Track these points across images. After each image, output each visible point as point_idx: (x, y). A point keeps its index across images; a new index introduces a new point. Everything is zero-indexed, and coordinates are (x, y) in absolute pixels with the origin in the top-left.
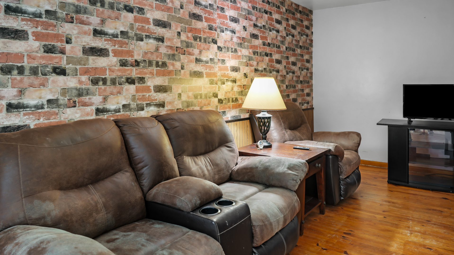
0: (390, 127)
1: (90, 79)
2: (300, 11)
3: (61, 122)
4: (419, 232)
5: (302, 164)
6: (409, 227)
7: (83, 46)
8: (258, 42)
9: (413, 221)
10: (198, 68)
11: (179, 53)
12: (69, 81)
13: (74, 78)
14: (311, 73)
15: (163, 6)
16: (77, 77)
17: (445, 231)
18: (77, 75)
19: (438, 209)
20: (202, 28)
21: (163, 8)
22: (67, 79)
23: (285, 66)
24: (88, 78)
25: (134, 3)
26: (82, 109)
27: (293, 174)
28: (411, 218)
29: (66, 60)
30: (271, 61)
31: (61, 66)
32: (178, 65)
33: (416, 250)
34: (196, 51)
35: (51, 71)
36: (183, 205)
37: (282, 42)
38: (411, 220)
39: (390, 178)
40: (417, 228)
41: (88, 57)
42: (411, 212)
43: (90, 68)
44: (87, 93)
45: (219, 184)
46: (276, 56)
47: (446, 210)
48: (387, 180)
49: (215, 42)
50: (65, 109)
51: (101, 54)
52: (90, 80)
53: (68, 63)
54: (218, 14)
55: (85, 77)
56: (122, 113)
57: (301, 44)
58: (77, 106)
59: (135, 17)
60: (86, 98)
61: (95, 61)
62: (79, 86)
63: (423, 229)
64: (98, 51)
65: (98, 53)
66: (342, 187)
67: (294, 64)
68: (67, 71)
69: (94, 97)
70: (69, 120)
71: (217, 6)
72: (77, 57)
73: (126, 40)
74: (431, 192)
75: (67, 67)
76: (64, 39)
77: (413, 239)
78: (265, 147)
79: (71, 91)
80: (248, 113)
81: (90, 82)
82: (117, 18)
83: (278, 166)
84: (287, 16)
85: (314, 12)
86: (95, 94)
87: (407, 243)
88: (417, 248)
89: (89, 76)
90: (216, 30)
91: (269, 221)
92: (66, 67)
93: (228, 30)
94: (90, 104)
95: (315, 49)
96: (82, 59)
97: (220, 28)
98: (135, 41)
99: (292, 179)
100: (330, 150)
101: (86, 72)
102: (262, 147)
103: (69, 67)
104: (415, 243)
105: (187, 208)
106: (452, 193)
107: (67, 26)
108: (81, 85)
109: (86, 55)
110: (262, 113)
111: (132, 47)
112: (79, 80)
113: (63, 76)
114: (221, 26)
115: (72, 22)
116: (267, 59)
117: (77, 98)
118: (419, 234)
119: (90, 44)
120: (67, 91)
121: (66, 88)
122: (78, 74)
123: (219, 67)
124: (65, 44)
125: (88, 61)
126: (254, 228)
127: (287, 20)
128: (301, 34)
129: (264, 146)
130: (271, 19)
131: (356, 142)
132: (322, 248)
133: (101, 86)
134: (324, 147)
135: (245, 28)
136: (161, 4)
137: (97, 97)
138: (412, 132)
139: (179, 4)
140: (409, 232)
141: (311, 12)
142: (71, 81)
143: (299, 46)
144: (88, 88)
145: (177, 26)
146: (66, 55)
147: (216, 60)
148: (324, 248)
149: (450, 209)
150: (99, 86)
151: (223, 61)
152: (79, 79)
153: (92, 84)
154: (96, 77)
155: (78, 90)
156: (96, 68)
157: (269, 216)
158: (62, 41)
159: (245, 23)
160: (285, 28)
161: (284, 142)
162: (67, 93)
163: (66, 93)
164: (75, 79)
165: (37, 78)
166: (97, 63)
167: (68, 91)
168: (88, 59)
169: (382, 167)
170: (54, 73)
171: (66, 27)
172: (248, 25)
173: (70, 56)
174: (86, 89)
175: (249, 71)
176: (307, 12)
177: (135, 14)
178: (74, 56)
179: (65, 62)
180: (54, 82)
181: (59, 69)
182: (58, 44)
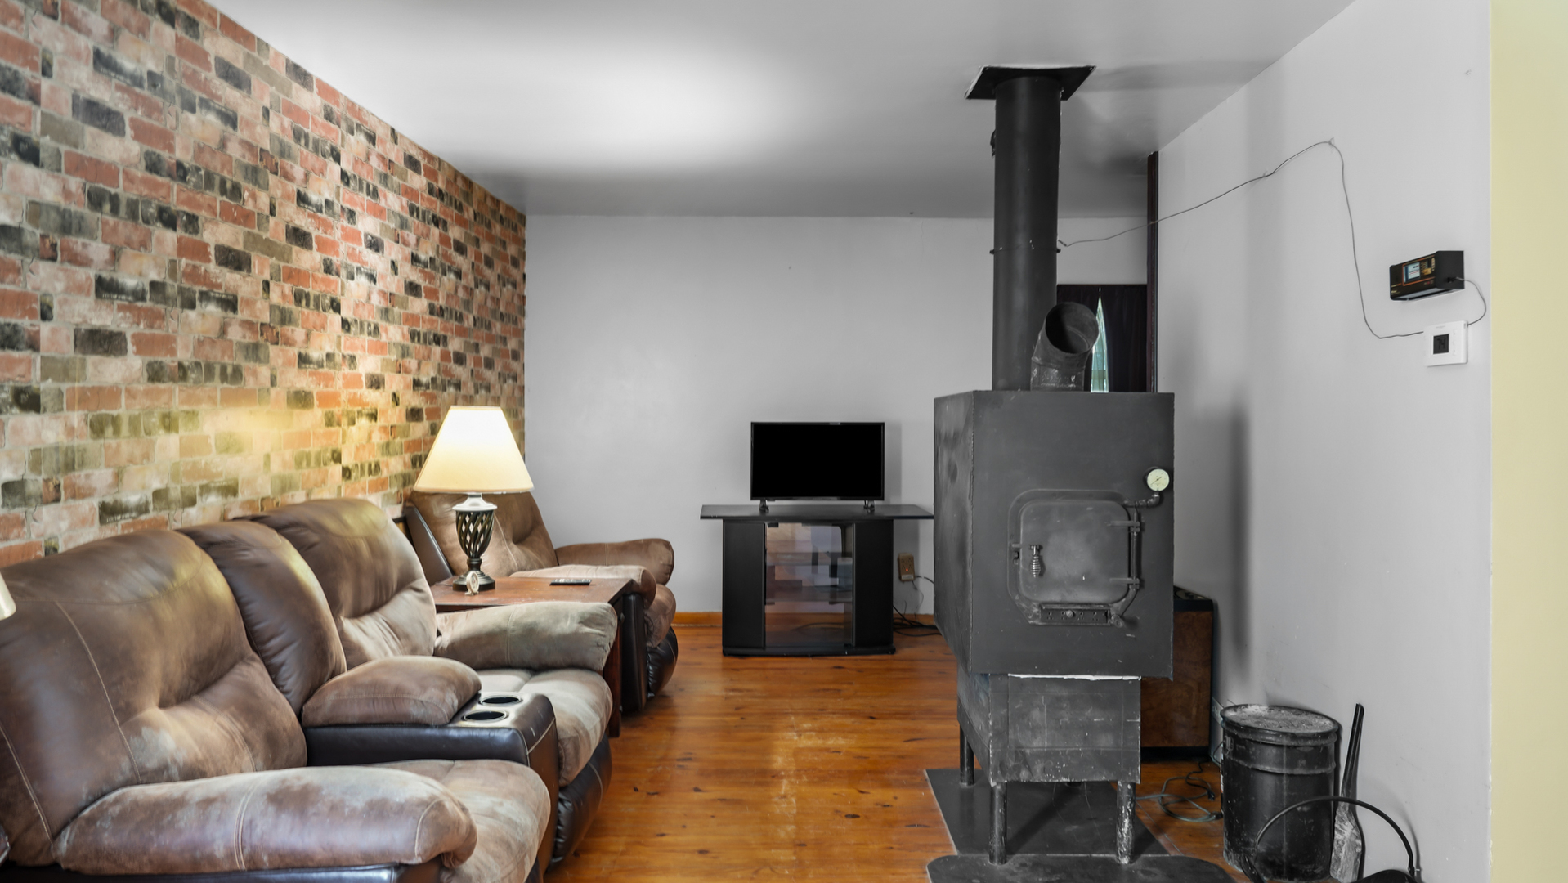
0: (727, 521)
1: (89, 420)
2: (501, 217)
4: (811, 730)
5: (607, 610)
6: (792, 727)
7: (75, 327)
8: (419, 305)
9: (796, 714)
10: (303, 381)
11: (267, 340)
12: (47, 428)
13: (55, 418)
14: (522, 389)
15: (236, 207)
16: (61, 416)
17: (853, 720)
18: (61, 410)
19: (832, 687)
20: (312, 268)
21: (235, 215)
22: (42, 421)
23: (472, 371)
24: (84, 417)
25: (177, 200)
26: (73, 506)
27: (596, 634)
28: (790, 711)
29: (41, 367)
30: (445, 356)
31: (29, 384)
32: (264, 372)
33: (816, 758)
34: (298, 334)
35: (10, 400)
36: (430, 712)
37: (467, 304)
38: (791, 713)
39: (726, 644)
40: (806, 726)
41: (85, 356)
42: (787, 701)
43: (89, 389)
44: (83, 461)
45: (477, 669)
46: (455, 345)
47: (845, 686)
48: (720, 650)
49: (336, 307)
50: (38, 507)
51: (111, 348)
52: (87, 422)
53: (44, 378)
54: (343, 229)
55: (78, 417)
56: (152, 514)
57: (502, 309)
58: (63, 498)
59: (179, 240)
60: (80, 476)
61: (99, 369)
62: (66, 442)
63: (817, 724)
64: (105, 341)
65: (105, 345)
66: (651, 668)
67: (489, 364)
68: (43, 400)
69: (97, 472)
70: (46, 538)
71: (342, 207)
72: (63, 357)
73: (161, 307)
74: (810, 659)
75: (42, 386)
76: (37, 307)
77: (806, 742)
78: (483, 588)
79: (51, 456)
80: (401, 502)
81: (89, 428)
82: (144, 245)
83: (557, 621)
84: (477, 232)
85: (529, 219)
86: (98, 464)
87: (797, 752)
88: (818, 756)
89: (86, 412)
90: (338, 274)
91: (584, 728)
92: (39, 389)
93: (361, 273)
94: (88, 492)
95: (529, 323)
96: (73, 362)
97: (347, 266)
98: (178, 310)
99: (595, 644)
100: (631, 583)
101: (80, 400)
102: (476, 589)
103: (46, 387)
104: (810, 749)
105: (440, 716)
106: (848, 655)
107: (44, 269)
108: (70, 439)
109: (81, 353)
110: (469, 501)
111: (173, 324)
112: (66, 425)
113: (34, 413)
114: (349, 262)
115: (53, 259)
116: (437, 350)
117: (62, 476)
118: (813, 733)
119: (89, 322)
120: (42, 456)
121: (40, 449)
122: (65, 406)
123: (344, 377)
124: (38, 321)
125: (85, 369)
126: (562, 744)
127: (477, 242)
128: (503, 280)
129: (480, 586)
130: (444, 240)
131: (667, 563)
132: (649, 794)
133: (109, 438)
134: (616, 577)
135: (394, 266)
136: (233, 203)
137: (103, 471)
138: (770, 531)
139: (268, 202)
140: (795, 734)
141: (522, 219)
142: (50, 429)
143: (498, 315)
144: (84, 447)
145: (262, 265)
146: (41, 354)
147: (338, 359)
148: (652, 791)
149: (851, 684)
150: (106, 441)
151: (353, 359)
152: (66, 422)
153: (92, 436)
154: (100, 414)
155: (65, 452)
156: (101, 388)
157: (581, 719)
158: (32, 314)
159: (393, 251)
160: (473, 264)
161: (509, 575)
162: (42, 461)
164: (59, 420)
166: (104, 374)
167: (44, 457)
168: (84, 364)
169: (698, 625)
170: (16, 406)
171: (42, 273)
172: (400, 257)
173: (48, 357)
174: (80, 449)
175: (402, 386)
176: (515, 220)
177: (180, 232)
178: (58, 356)
179: (38, 373)
180: (16, 431)
181: (25, 394)
182: (25, 323)
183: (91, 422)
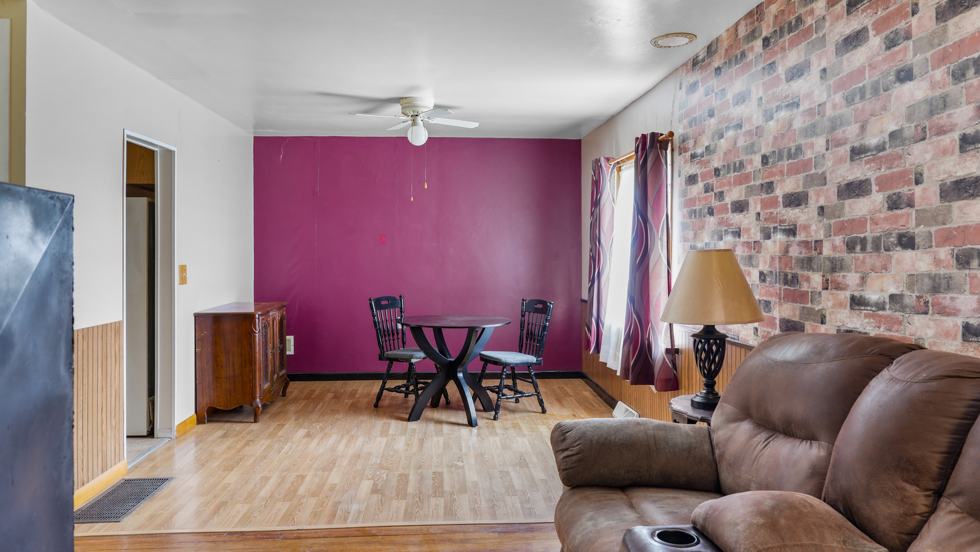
1: (955, 254)
3: (905, 338)
7: (940, 183)
12: (919, 260)
13: (926, 253)
16: (931, 252)
18: (931, 247)
22: (916, 256)
24: (951, 252)
26: (938, 320)
29: (916, 217)
31: (908, 230)
35: (896, 242)
41: (951, 203)
43: (955, 228)
44: (948, 287)
50: (911, 314)
51: (976, 191)
52: (955, 256)
53: (918, 225)
55: (945, 251)
58: (930, 312)
60: (946, 297)
61: (965, 212)
62: (934, 271)
64: (970, 187)
65: (970, 189)
68: (917, 241)
69: (962, 297)
70: (916, 338)
72: (931, 208)
75: (917, 231)
76: (913, 177)
79: (922, 280)
81: (955, 260)
86: (963, 290)
89: (952, 247)
92: (914, 233)
94: (952, 311)
96: (939, 210)
101: (946, 238)
103: (919, 231)
107: (917, 149)
108: (938, 269)
109: (946, 202)
112: (935, 258)
113: (910, 250)
115: (924, 139)
117: (930, 296)
119: (954, 175)
120: (915, 279)
121: (914, 275)
122: (934, 244)
124: (913, 186)
125: (951, 214)
133: (975, 269)
137: (967, 297)
142: (922, 260)
144: (950, 275)
146: (916, 208)
150: (972, 271)
152: (935, 256)
153: (958, 266)
154: (965, 249)
155: (933, 278)
156: (966, 227)
158: (908, 183)
162: (916, 283)
163: (914, 285)
164: (929, 255)
165: (879, 256)
166: (968, 214)
167: (917, 281)
168: (949, 210)
170: (899, 246)
171: (916, 152)
173: (920, 210)
174: (946, 276)
178: (927, 207)
179: (914, 222)
180: (899, 262)
181: (905, 237)
182: (905, 190)
183: (957, 255)
